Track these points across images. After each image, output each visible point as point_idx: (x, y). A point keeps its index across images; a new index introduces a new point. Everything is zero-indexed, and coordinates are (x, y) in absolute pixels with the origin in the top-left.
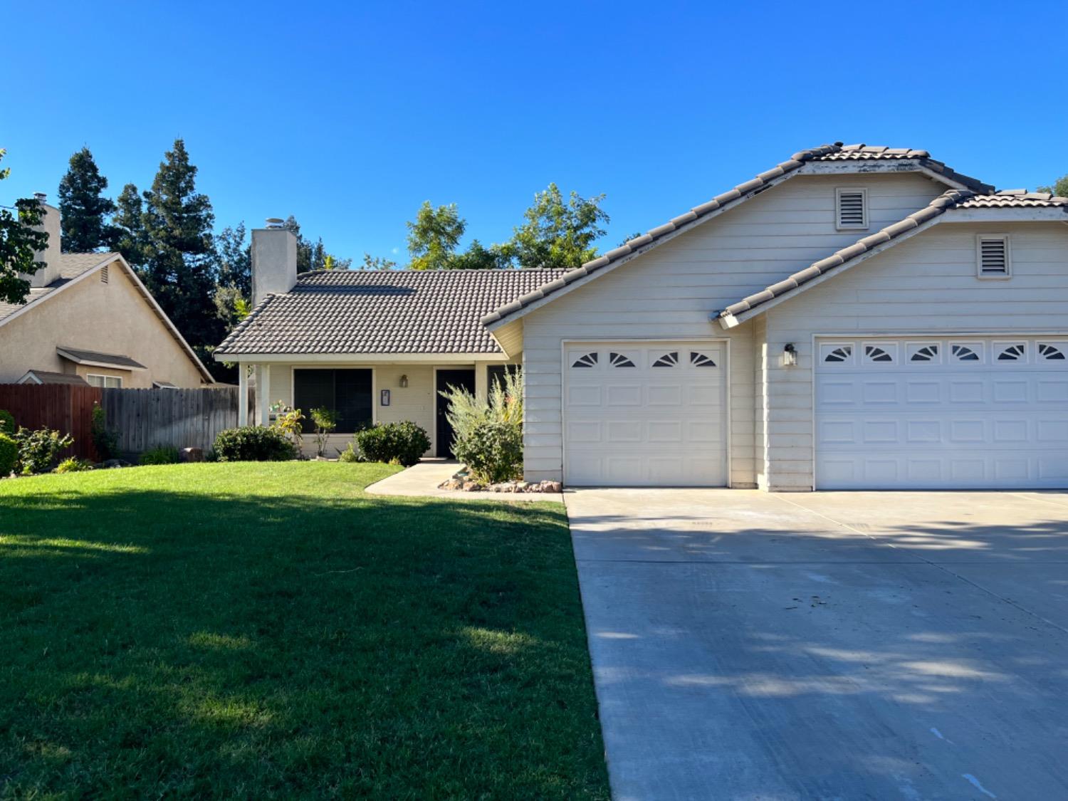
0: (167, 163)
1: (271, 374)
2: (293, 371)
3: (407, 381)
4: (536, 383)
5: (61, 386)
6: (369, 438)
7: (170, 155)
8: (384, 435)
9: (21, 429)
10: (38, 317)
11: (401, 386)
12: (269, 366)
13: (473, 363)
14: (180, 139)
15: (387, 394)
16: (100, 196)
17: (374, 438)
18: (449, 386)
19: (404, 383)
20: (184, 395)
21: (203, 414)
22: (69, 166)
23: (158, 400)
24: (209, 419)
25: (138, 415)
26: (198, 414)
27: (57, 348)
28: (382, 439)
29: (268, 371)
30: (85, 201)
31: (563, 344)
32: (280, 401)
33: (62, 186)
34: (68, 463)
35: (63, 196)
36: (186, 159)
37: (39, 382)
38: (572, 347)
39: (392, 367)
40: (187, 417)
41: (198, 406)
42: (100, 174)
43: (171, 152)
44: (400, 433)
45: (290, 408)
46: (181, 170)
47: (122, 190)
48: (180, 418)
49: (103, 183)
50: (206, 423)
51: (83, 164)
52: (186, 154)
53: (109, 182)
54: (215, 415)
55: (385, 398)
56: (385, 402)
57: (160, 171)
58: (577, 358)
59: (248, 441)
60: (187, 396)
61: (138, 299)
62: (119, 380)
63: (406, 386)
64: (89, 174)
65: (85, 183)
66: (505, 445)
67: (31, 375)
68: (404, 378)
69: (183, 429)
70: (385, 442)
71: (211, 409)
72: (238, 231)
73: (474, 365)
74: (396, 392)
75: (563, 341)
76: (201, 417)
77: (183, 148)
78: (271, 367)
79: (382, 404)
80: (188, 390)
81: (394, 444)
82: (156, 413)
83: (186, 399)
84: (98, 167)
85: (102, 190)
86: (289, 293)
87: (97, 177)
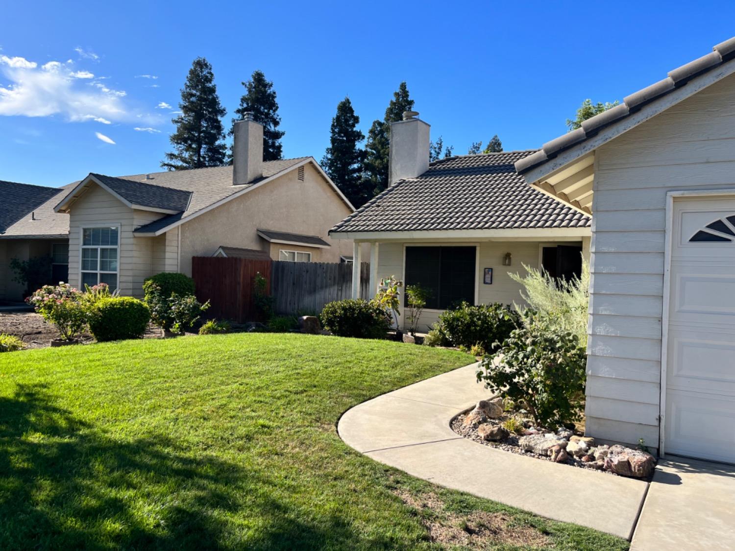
0: (394, 100)
1: (380, 252)
2: (405, 248)
3: (510, 259)
4: (613, 269)
5: (236, 259)
6: (454, 319)
7: (397, 94)
8: (468, 318)
9: (173, 294)
10: (242, 206)
11: (504, 264)
12: (377, 244)
13: (580, 240)
14: (404, 82)
15: (490, 273)
16: (355, 129)
17: (458, 319)
18: (525, 266)
19: (507, 261)
20: (325, 268)
21: (338, 284)
22: (336, 111)
23: (307, 272)
24: (341, 290)
25: (294, 284)
26: (334, 285)
27: (258, 230)
28: (466, 322)
29: (377, 249)
30: (347, 133)
31: (670, 201)
32: (393, 277)
33: (333, 125)
34: (209, 324)
35: (333, 132)
36: (407, 96)
37: (225, 255)
38: (691, 207)
39: (491, 244)
40: (326, 287)
41: (335, 278)
42: (355, 114)
43: (397, 92)
44: (485, 316)
45: (401, 283)
46: (403, 104)
47: (372, 124)
48: (322, 288)
49: (356, 120)
50: (340, 293)
51: (345, 109)
52: (408, 92)
53: (360, 120)
54: (346, 286)
55: (488, 276)
56: (488, 280)
57: (389, 106)
58: (702, 225)
59: (345, 314)
60: (327, 267)
61: (329, 193)
62: (309, 255)
63: (509, 265)
64: (348, 115)
65: (347, 121)
66: (552, 370)
67: (221, 250)
68: (508, 256)
69: (323, 297)
70: (468, 326)
71: (344, 281)
72: (438, 144)
73: (581, 243)
74: (499, 270)
75: (669, 194)
76: (336, 287)
77: (406, 88)
78: (379, 245)
79: (485, 283)
80: (328, 264)
81: (478, 328)
82: (306, 282)
83: (326, 272)
84: (354, 109)
85: (356, 125)
86: (417, 178)
87: (353, 116)
